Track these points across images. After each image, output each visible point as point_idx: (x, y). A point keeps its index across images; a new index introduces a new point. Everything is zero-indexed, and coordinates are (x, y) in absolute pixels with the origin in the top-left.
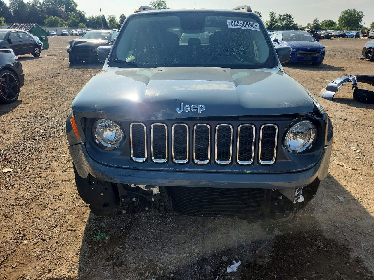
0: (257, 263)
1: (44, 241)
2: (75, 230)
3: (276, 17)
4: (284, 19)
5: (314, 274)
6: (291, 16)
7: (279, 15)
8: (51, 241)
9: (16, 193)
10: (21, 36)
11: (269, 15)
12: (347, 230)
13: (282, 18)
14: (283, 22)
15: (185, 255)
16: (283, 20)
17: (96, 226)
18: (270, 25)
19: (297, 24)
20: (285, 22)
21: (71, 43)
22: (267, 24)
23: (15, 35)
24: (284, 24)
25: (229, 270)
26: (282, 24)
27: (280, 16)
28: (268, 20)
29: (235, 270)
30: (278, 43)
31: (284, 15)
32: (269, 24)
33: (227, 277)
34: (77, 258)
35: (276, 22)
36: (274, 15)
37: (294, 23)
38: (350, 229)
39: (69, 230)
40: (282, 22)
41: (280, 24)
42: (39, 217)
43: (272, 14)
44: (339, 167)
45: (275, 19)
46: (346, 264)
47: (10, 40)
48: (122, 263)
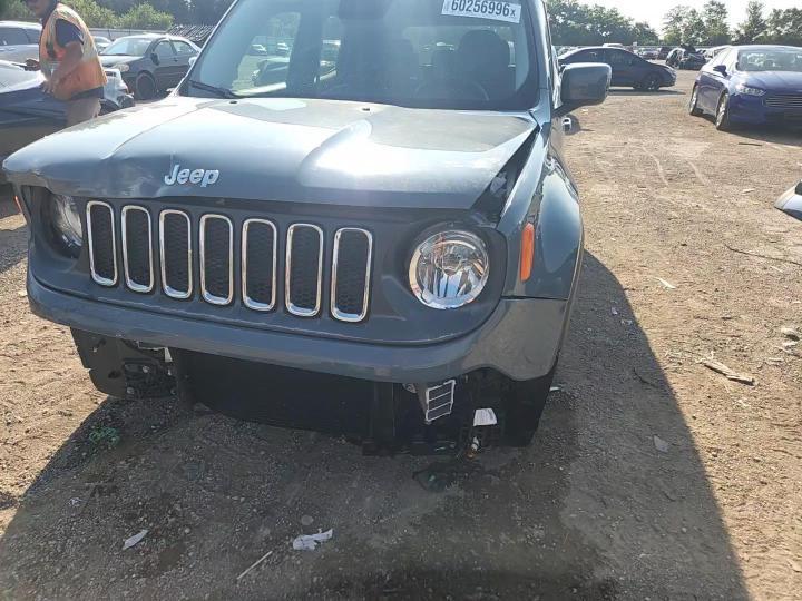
0: (368, 542)
1: (9, 424)
2: (71, 415)
3: (766, 15)
4: (786, 19)
5: (479, 591)
7: (775, 11)
8: (20, 427)
9: (16, 334)
10: (178, 50)
11: (747, 10)
12: (627, 517)
13: (778, 19)
14: (783, 27)
15: (236, 498)
16: (782, 22)
17: (110, 414)
18: (746, 33)
20: (787, 28)
21: (260, 65)
22: (738, 32)
23: (168, 46)
24: (784, 32)
25: (297, 544)
26: (779, 32)
27: (777, 13)
28: (742, 22)
29: (312, 546)
30: (725, 74)
31: (788, 11)
32: (743, 32)
33: (287, 557)
34: (42, 465)
35: (763, 27)
36: (761, 10)
38: (635, 516)
39: (61, 413)
40: (778, 28)
41: (772, 33)
42: (26, 381)
43: (755, 8)
44: (709, 374)
45: (762, 20)
46: (571, 588)
47: (156, 56)
48: (114, 489)
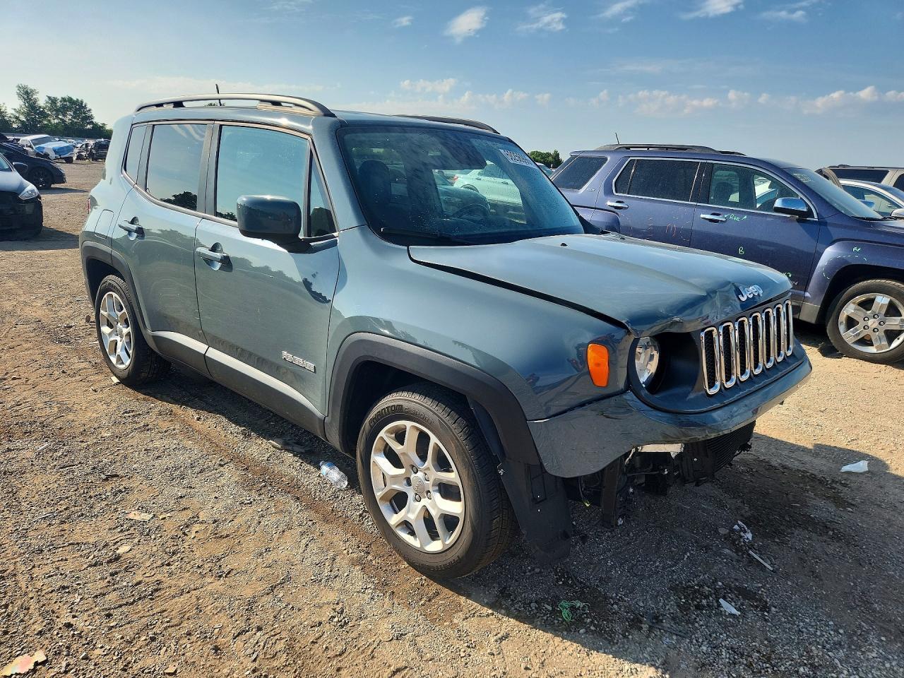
3: (42, 102)
4: (65, 108)
6: (82, 104)
7: (49, 98)
11: (18, 94)
13: (58, 107)
14: (64, 116)
16: (62, 111)
18: (28, 120)
19: (104, 124)
20: (69, 117)
22: (17, 118)
24: (68, 121)
26: (64, 121)
27: (53, 101)
28: (17, 107)
31: (64, 100)
32: (23, 118)
35: (43, 114)
36: (34, 97)
37: (94, 121)
40: (60, 117)
41: (56, 121)
43: (27, 93)
45: (40, 107)
